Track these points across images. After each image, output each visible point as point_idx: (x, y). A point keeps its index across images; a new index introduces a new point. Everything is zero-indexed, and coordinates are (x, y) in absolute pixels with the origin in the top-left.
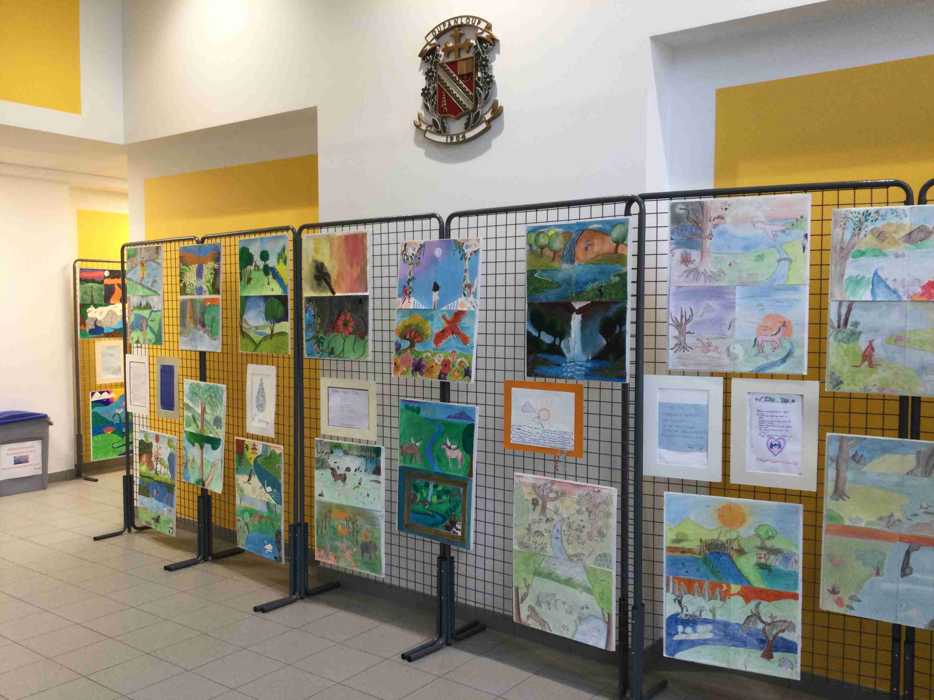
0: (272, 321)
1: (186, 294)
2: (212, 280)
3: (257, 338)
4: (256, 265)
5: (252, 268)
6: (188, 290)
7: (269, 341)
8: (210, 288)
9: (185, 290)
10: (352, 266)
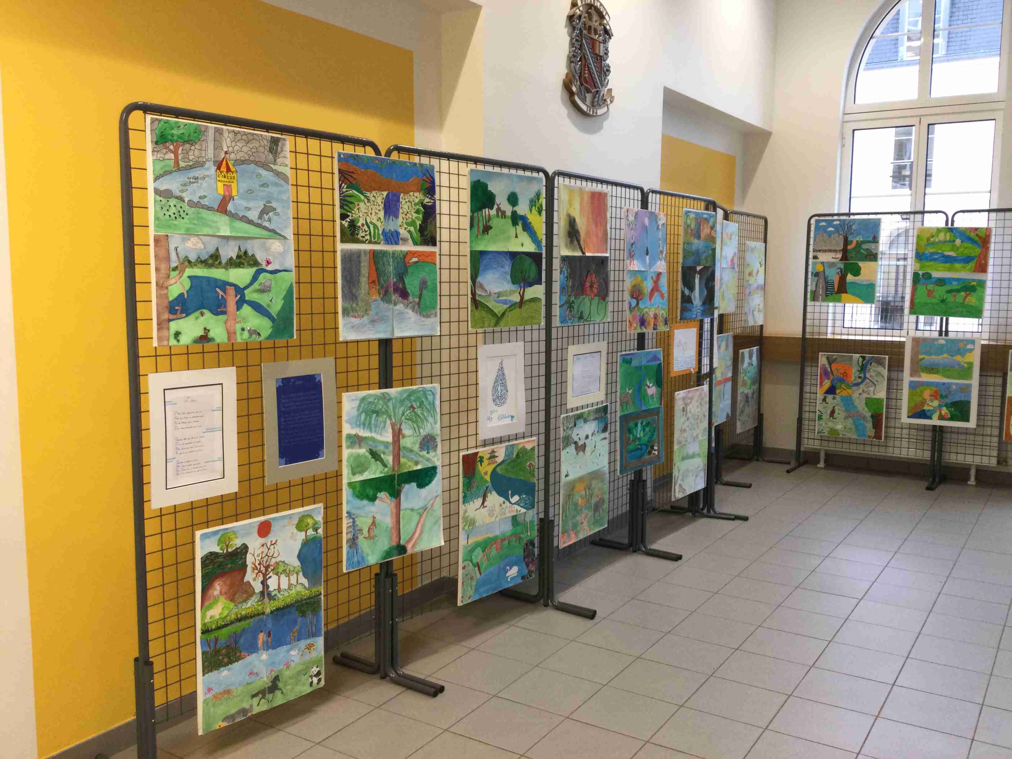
0: (522, 285)
1: (357, 241)
2: (418, 223)
3: (498, 309)
4: (499, 209)
5: (493, 212)
6: (362, 234)
7: (518, 310)
8: (415, 234)
9: (353, 234)
10: (596, 226)
